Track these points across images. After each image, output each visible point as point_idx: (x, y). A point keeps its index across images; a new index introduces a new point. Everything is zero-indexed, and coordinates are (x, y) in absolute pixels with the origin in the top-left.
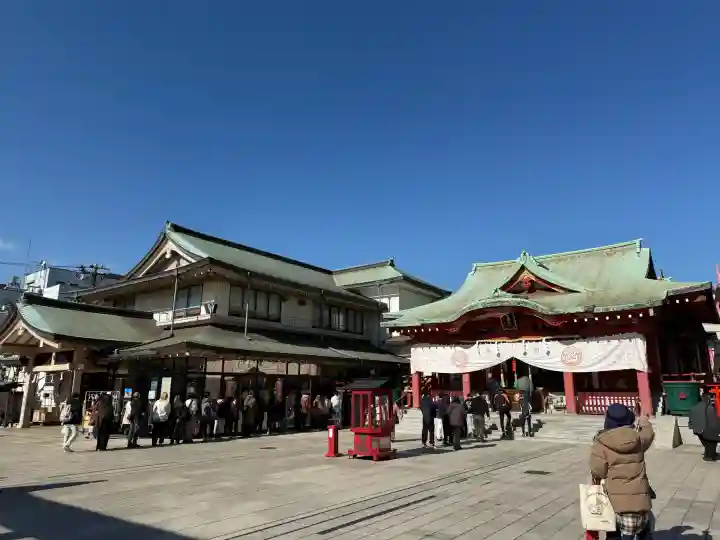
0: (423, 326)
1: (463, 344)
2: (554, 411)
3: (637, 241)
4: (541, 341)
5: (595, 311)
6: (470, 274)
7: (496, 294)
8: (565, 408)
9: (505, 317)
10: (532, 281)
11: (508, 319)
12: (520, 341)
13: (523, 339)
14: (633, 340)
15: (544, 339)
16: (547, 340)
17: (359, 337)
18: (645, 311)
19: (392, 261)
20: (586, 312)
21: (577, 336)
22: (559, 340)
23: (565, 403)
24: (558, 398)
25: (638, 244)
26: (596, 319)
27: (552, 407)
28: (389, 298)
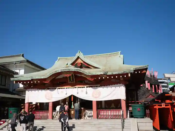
0: (32, 80)
1: (51, 89)
2: (88, 118)
3: (119, 52)
4: (84, 87)
5: (108, 74)
6: (56, 61)
7: (67, 66)
8: (92, 116)
9: (70, 76)
10: (81, 63)
11: (71, 78)
12: (76, 88)
13: (77, 87)
14: (121, 87)
15: (86, 86)
16: (87, 87)
17: (4, 87)
18: (127, 74)
19: (23, 54)
20: (104, 74)
21: (99, 85)
22: (92, 87)
23: (92, 114)
24: (90, 112)
25: (120, 53)
26: (108, 77)
27: (86, 116)
28: (20, 70)
